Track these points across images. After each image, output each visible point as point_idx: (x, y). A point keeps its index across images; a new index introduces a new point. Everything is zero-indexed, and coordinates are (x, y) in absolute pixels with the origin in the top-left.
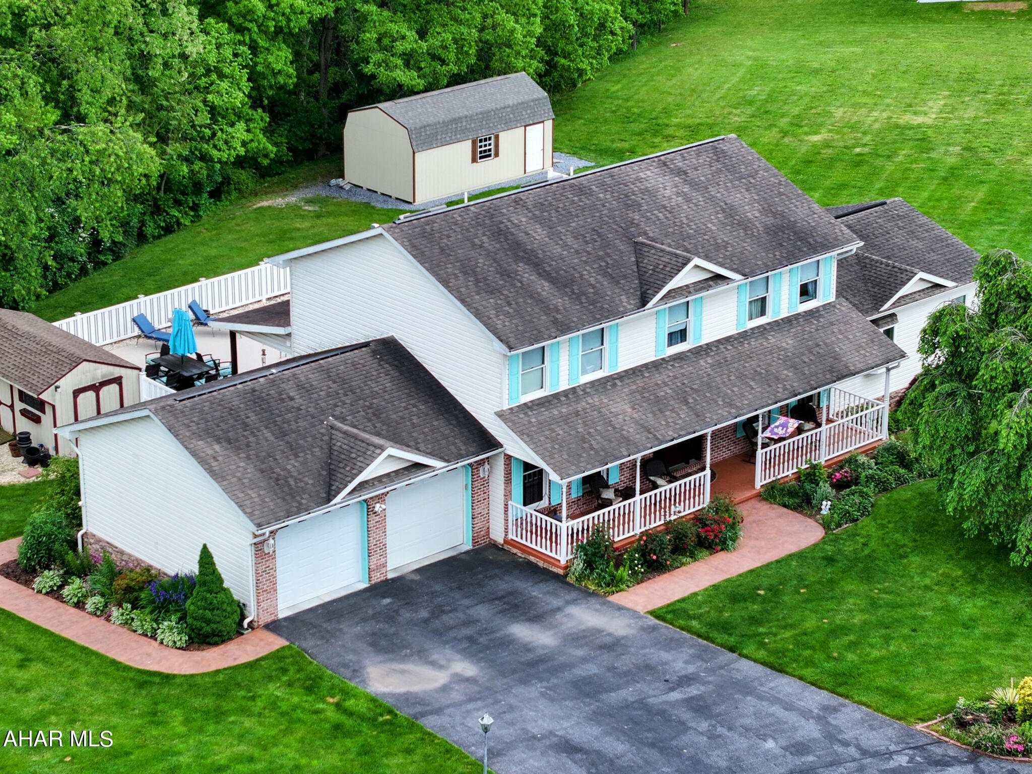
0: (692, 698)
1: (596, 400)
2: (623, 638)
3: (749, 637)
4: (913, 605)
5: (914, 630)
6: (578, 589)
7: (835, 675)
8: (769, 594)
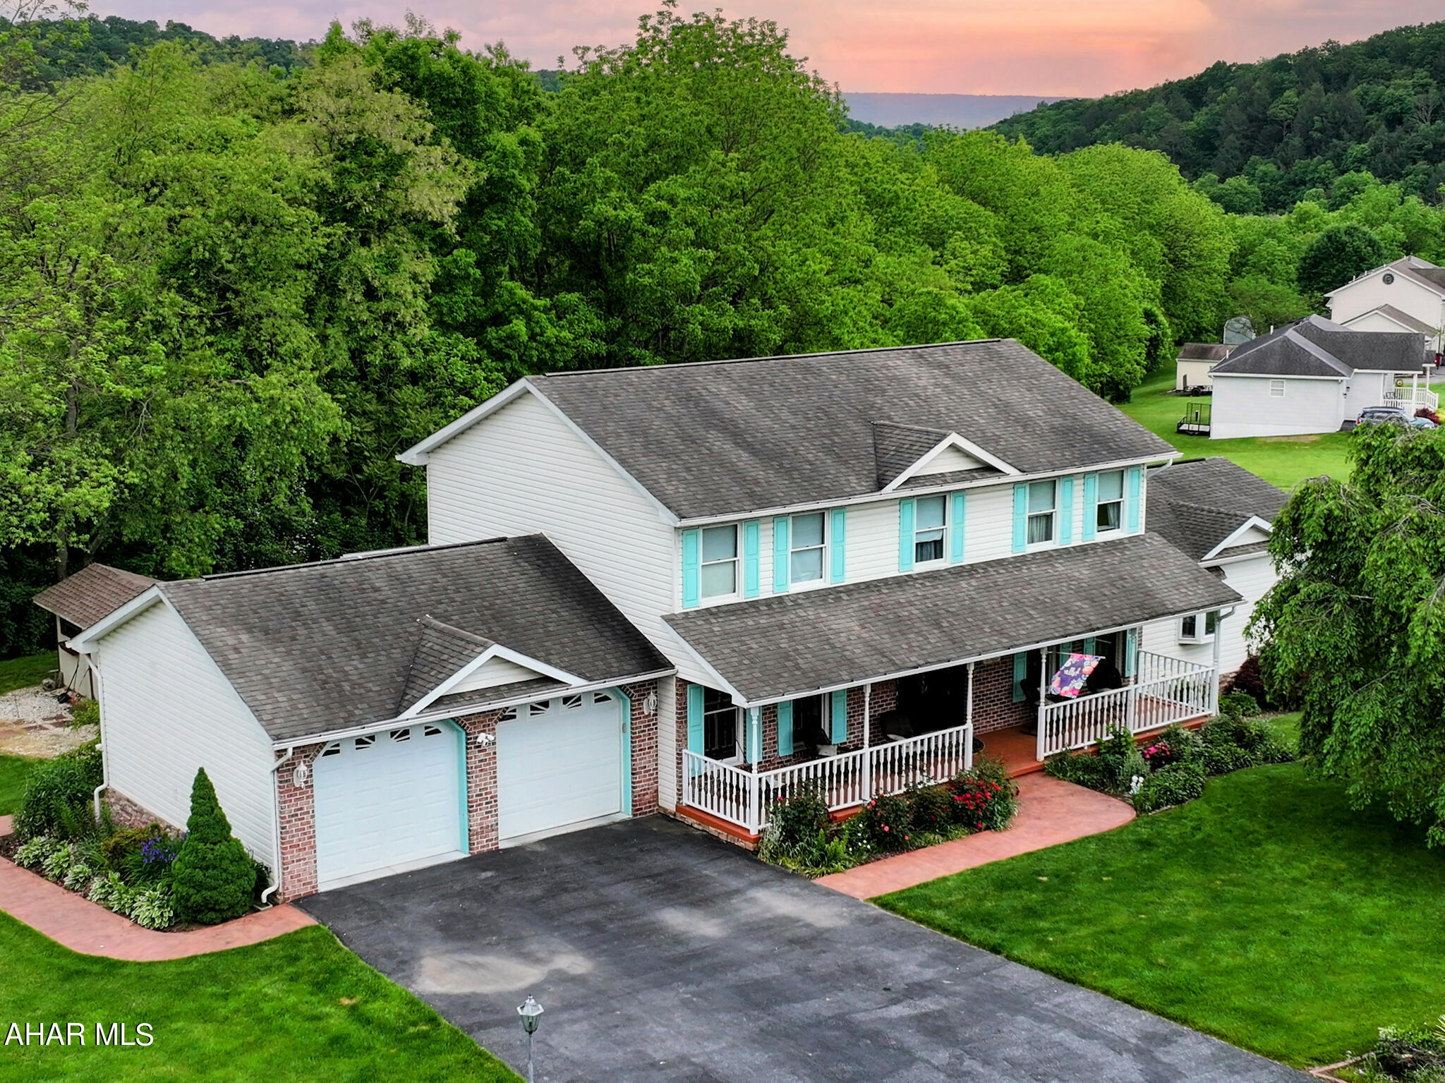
0: (926, 1015)
1: (811, 614)
2: (828, 930)
3: (1023, 933)
4: (1278, 901)
5: (1285, 933)
6: (773, 869)
7: (1163, 988)
8: (1056, 881)
